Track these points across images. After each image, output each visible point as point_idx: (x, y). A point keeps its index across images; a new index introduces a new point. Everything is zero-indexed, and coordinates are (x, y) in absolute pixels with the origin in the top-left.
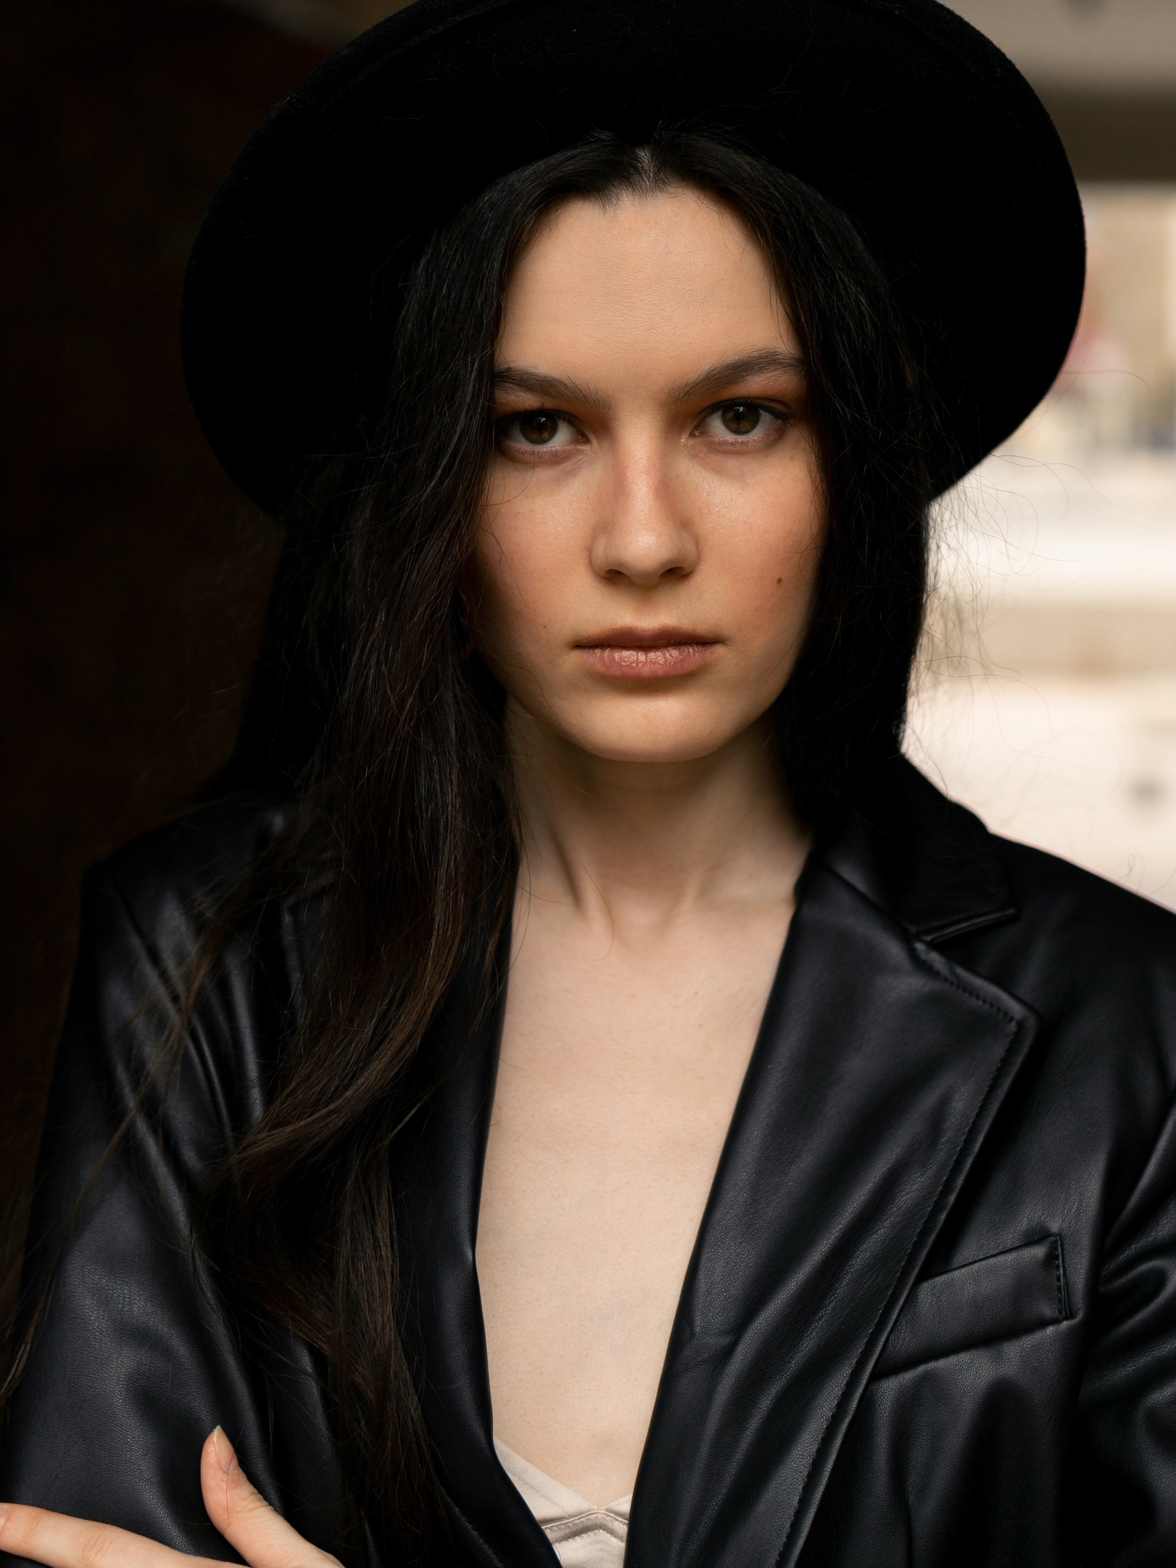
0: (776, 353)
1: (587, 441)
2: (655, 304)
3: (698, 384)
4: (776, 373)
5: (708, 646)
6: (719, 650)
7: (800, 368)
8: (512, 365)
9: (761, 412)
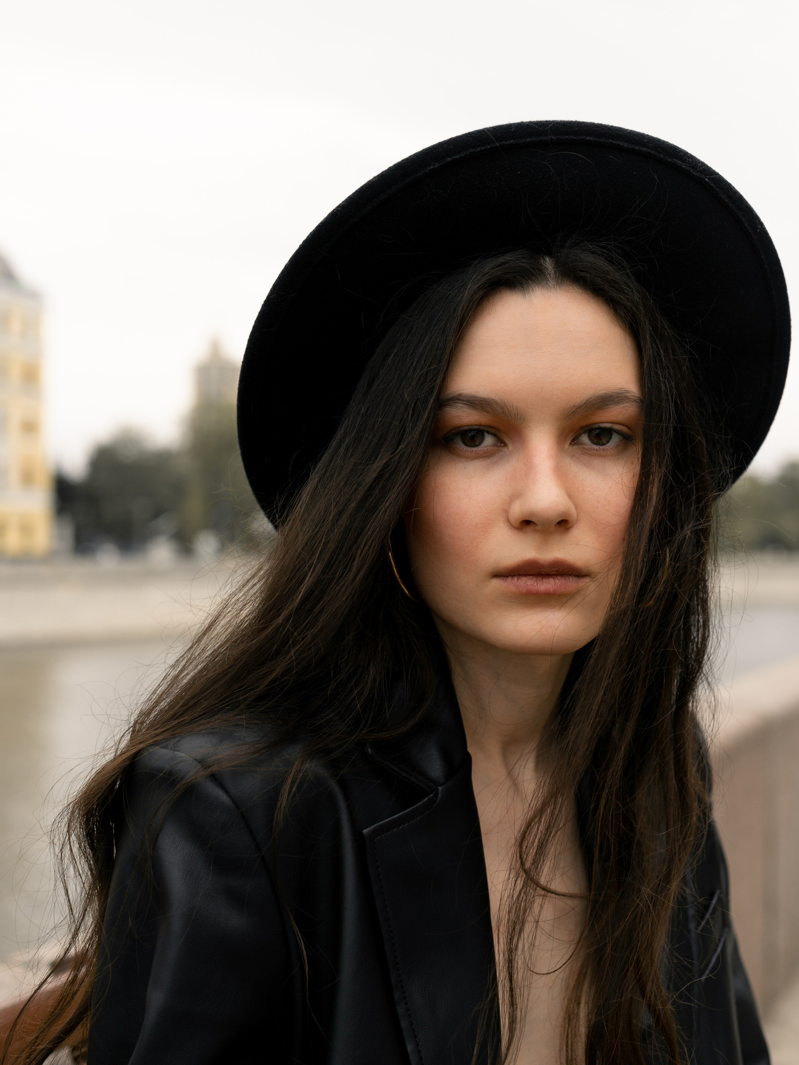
0: (628, 392)
1: (505, 445)
2: (556, 354)
3: (581, 406)
4: (628, 404)
5: (581, 578)
6: (587, 580)
7: (641, 404)
8: (462, 392)
9: (613, 432)
